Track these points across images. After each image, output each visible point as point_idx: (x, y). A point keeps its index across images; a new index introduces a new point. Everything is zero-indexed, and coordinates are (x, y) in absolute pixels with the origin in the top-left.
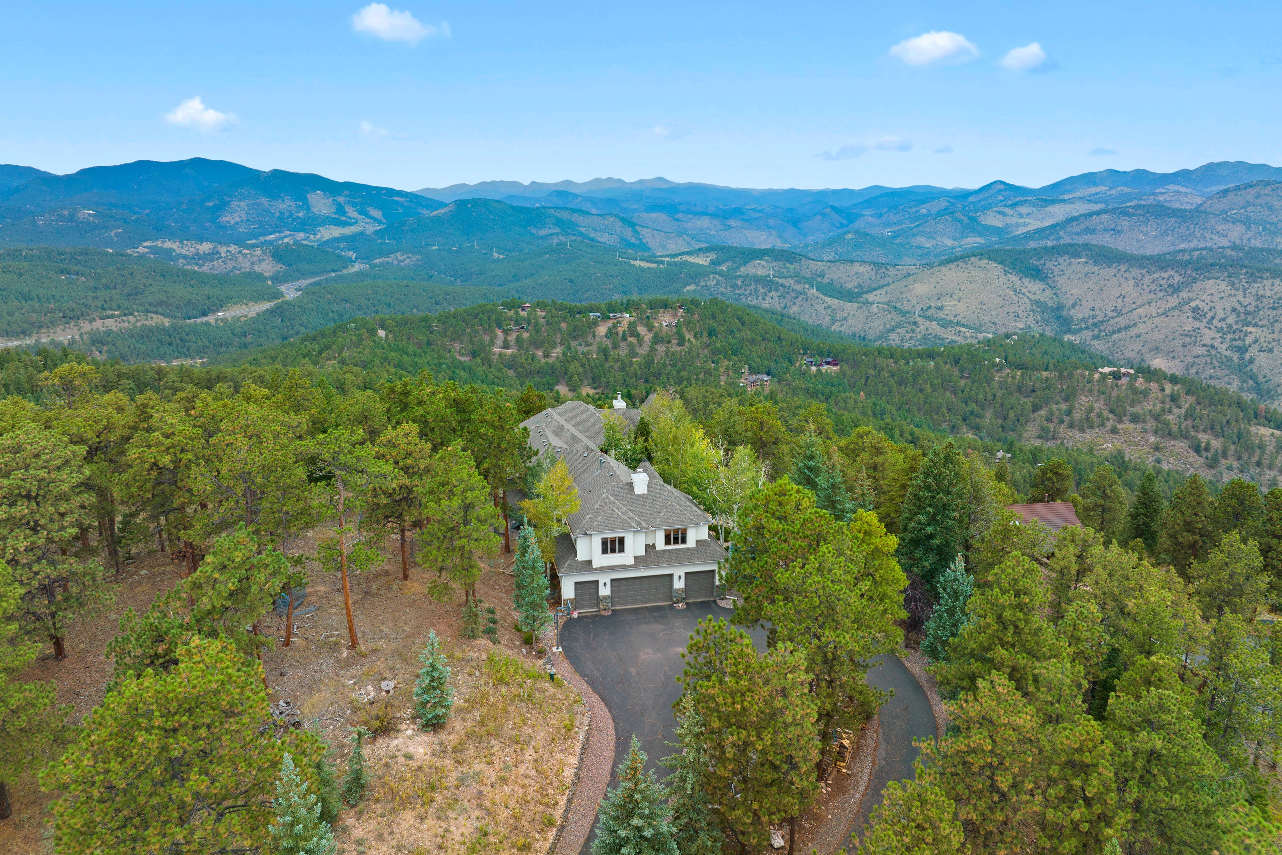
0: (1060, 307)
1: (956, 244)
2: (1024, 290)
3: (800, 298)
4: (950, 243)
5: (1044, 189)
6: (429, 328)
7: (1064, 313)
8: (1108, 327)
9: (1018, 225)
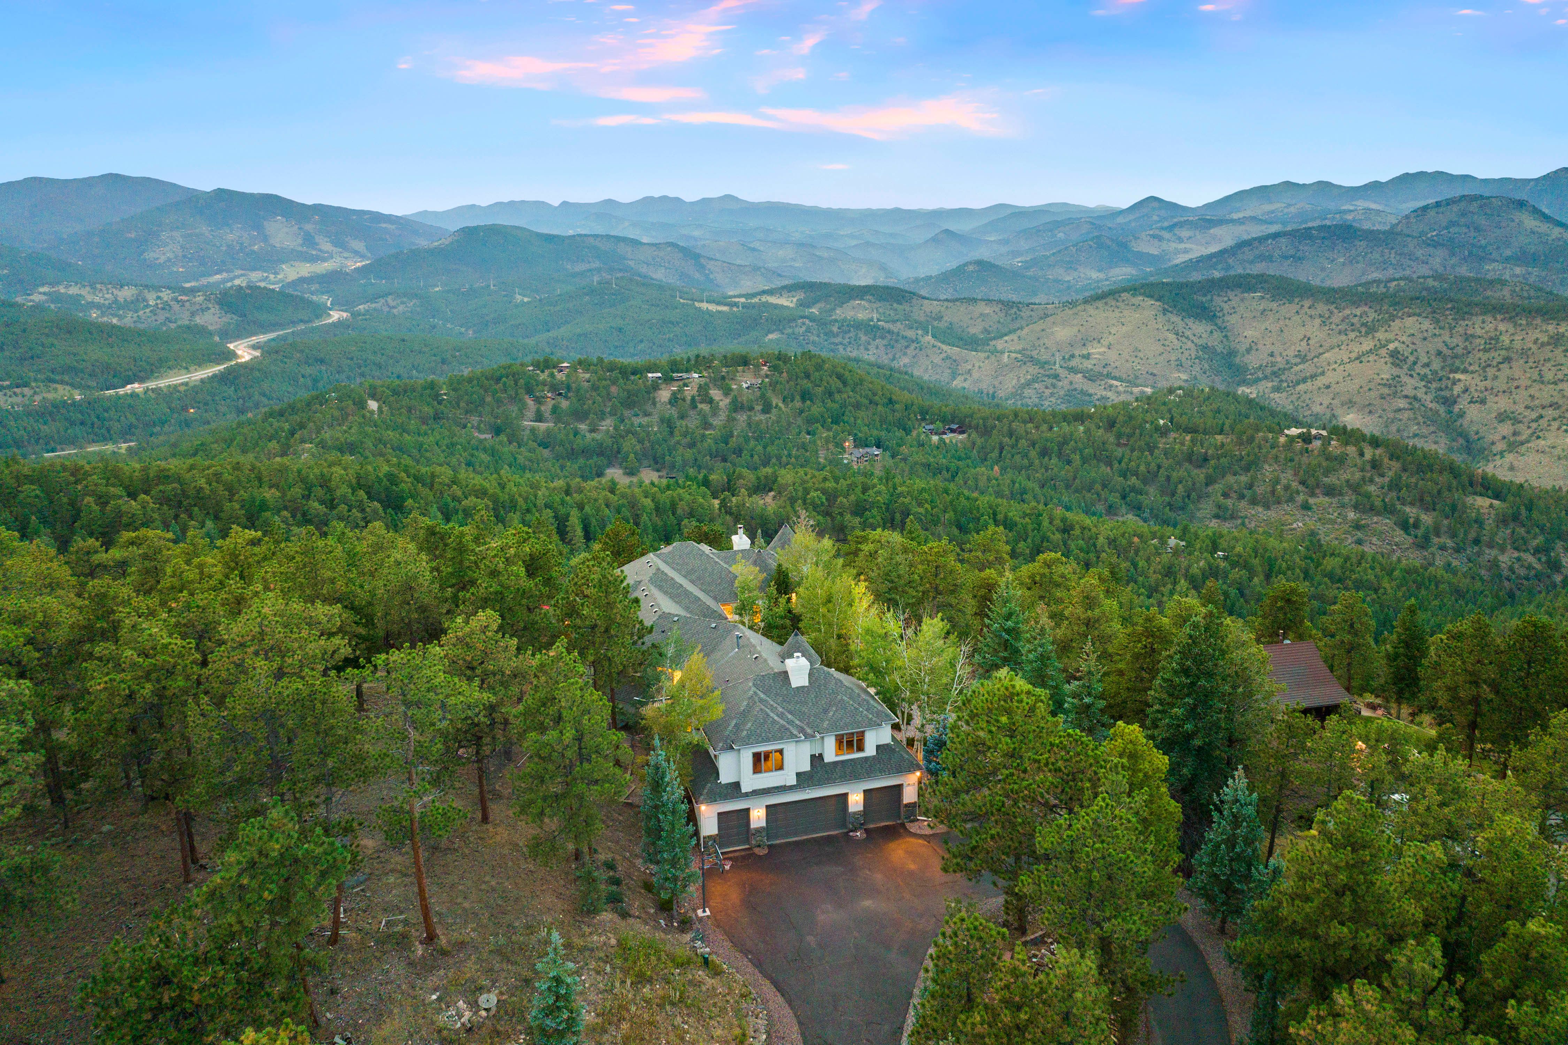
0: (1232, 353)
1: (1101, 276)
2: (1188, 333)
3: (912, 347)
4: (1094, 275)
5: (1208, 206)
6: (436, 397)
7: (1237, 360)
8: (1290, 376)
9: (1177, 252)
